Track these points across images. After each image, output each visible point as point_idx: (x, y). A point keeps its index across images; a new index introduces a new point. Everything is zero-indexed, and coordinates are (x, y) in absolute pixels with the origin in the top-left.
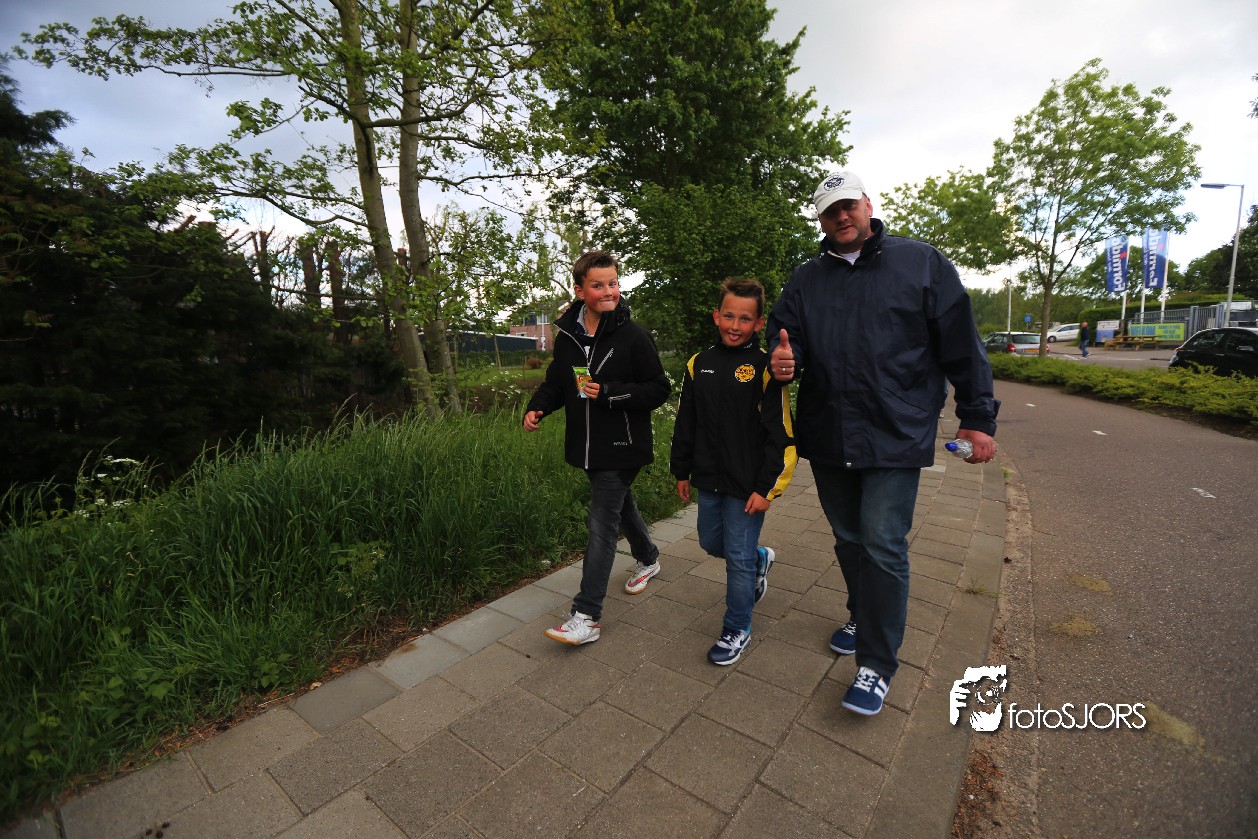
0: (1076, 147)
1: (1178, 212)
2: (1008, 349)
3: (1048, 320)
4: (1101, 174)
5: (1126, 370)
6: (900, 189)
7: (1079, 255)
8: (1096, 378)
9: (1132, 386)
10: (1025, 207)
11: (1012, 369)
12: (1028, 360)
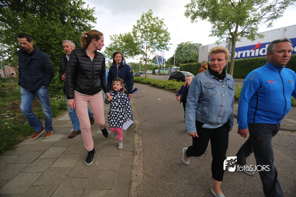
0: (149, 30)
1: (167, 46)
2: (139, 76)
3: (146, 69)
4: (154, 37)
5: (161, 81)
6: (114, 36)
7: (151, 55)
8: (157, 82)
9: (163, 84)
10: (140, 42)
12: (143, 78)
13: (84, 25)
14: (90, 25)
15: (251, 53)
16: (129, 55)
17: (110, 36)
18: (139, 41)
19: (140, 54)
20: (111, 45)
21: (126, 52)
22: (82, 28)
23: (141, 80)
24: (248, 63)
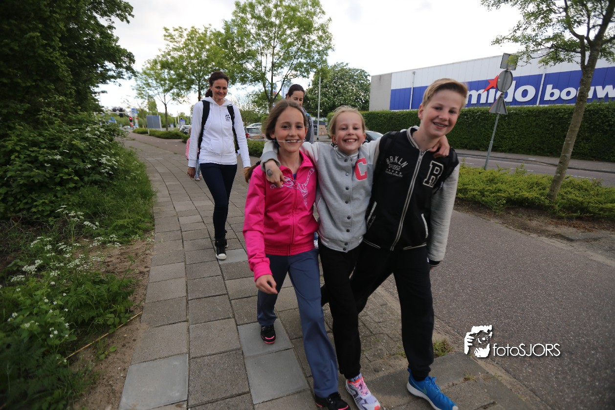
15: (479, 96)
17: (165, 29)
20: (169, 54)
24: (476, 118)
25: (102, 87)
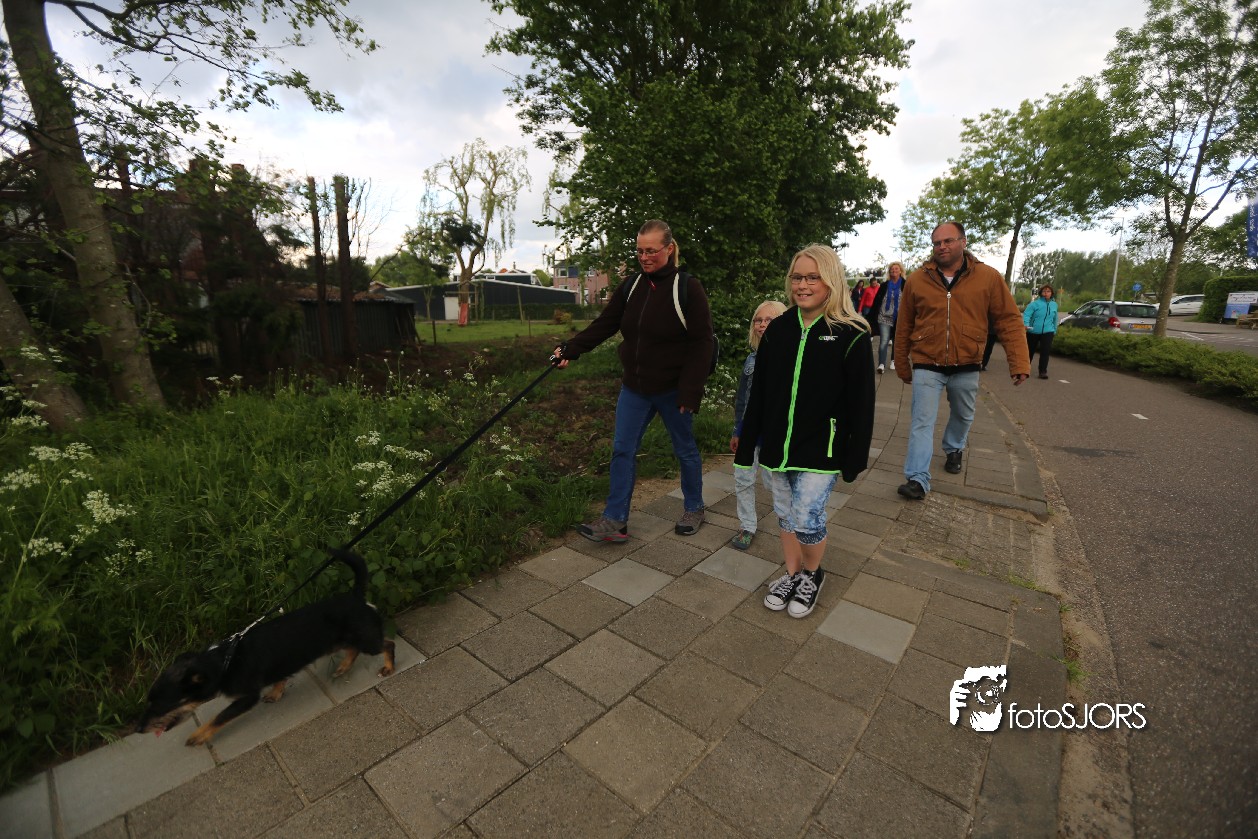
2: (1109, 324)
3: (1172, 286)
6: (988, 117)
10: (1153, 128)
11: (1113, 353)
12: (1137, 339)
13: (850, 86)
14: (875, 83)
16: (1063, 212)
17: (966, 122)
18: (1148, 122)
19: (1147, 197)
20: (966, 165)
21: (1041, 197)
22: (840, 101)
23: (1120, 351)
25: (842, 237)
